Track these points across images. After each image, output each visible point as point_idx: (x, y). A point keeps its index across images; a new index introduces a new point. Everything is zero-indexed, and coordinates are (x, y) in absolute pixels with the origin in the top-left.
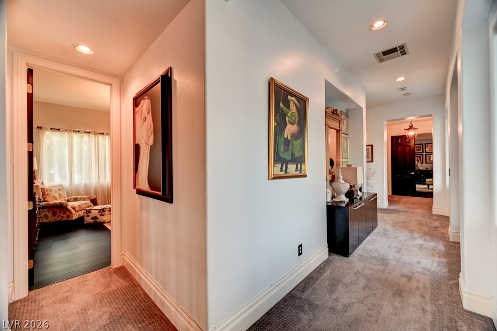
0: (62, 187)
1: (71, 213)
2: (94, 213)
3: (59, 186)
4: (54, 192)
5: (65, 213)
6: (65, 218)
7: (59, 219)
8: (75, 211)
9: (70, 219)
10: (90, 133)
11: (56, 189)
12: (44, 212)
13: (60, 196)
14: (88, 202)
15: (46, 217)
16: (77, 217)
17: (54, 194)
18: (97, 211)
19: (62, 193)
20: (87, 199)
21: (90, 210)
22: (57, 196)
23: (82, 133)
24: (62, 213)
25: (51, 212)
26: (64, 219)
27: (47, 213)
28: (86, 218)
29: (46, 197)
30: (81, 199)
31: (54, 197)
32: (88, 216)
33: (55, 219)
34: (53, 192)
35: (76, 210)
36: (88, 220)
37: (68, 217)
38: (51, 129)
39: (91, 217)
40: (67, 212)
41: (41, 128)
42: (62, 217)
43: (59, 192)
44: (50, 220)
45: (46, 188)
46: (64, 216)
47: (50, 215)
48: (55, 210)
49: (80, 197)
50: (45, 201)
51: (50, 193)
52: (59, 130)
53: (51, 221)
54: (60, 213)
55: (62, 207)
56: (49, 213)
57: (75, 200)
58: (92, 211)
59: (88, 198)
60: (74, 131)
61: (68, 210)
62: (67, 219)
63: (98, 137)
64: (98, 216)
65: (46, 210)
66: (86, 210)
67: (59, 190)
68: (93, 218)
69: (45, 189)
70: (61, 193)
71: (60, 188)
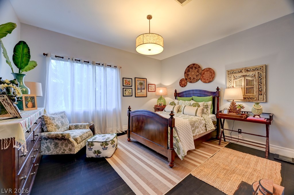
0: (65, 114)
1: (73, 146)
2: (97, 147)
3: (62, 113)
4: (57, 121)
5: (66, 146)
6: (67, 151)
7: (61, 152)
8: (77, 143)
9: (72, 153)
10: (88, 62)
11: (59, 116)
12: (47, 143)
13: (62, 124)
14: (88, 130)
15: (48, 148)
16: (79, 149)
17: (57, 123)
18: (100, 144)
19: (65, 120)
20: (87, 127)
21: (92, 142)
22: (60, 125)
23: (82, 63)
24: (64, 145)
25: (53, 143)
26: (66, 153)
27: (49, 144)
28: (88, 151)
29: (48, 127)
30: (81, 126)
31: (56, 126)
32: (90, 149)
33: (56, 152)
34: (55, 121)
35: (78, 141)
36: (90, 154)
37: (70, 150)
38: (56, 56)
39: (93, 150)
40: (69, 145)
41: (47, 55)
42: (64, 150)
43: (61, 120)
44: (52, 152)
45: (49, 116)
46: (66, 148)
47: (52, 146)
48: (57, 141)
49: (80, 124)
50: (47, 131)
51: (53, 121)
52: (63, 58)
53: (53, 154)
54: (62, 144)
55: (63, 139)
56: (51, 145)
57: (76, 127)
58: (95, 143)
59: (88, 125)
60: (75, 60)
61: (70, 142)
62: (69, 153)
63: (95, 68)
64: (101, 150)
65: (48, 141)
66: (89, 142)
67: (62, 117)
68: (95, 152)
69: (47, 117)
70: (63, 120)
71: (63, 115)
